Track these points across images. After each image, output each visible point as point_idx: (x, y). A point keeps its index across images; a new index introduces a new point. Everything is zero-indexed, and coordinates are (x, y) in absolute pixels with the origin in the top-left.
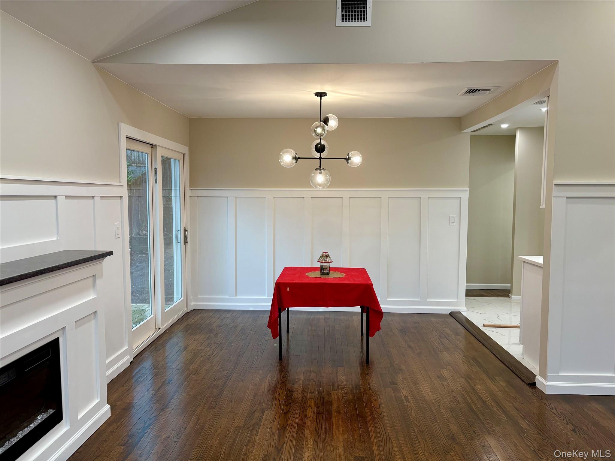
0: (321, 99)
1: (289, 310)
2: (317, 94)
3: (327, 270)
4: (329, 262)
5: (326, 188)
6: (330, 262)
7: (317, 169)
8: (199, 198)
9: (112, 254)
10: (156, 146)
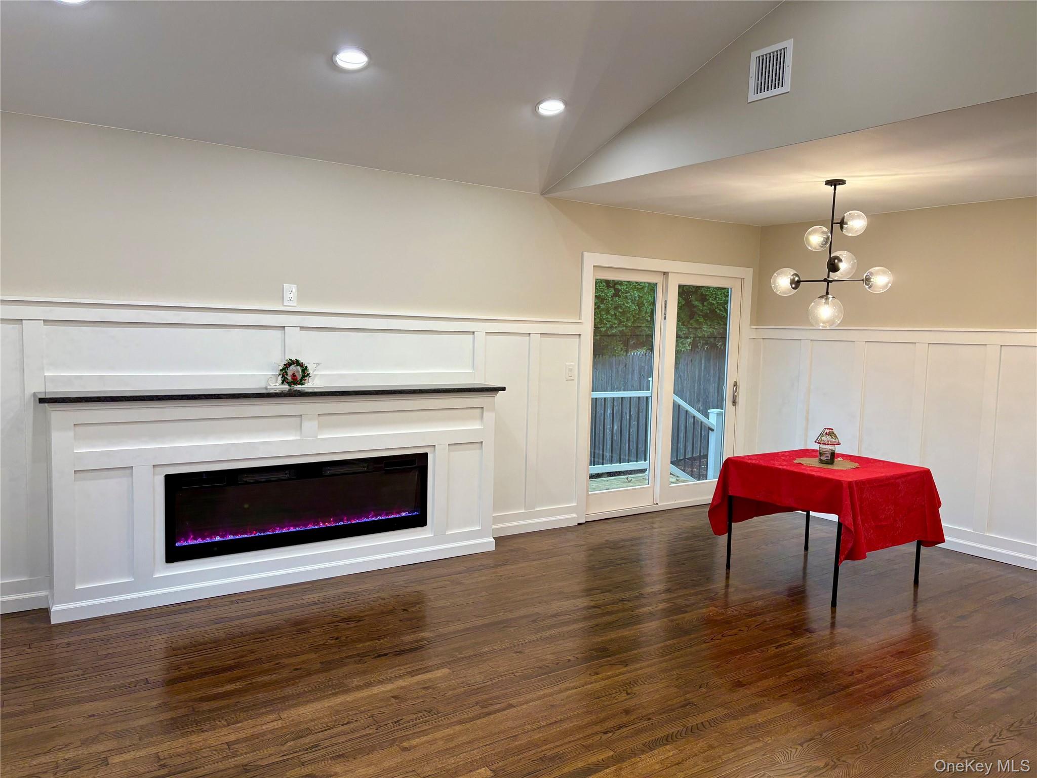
0: (835, 189)
1: (810, 514)
2: (829, 183)
3: (825, 455)
4: (834, 445)
5: (837, 326)
6: (837, 444)
7: (822, 297)
8: (764, 340)
9: (505, 390)
10: (668, 273)
